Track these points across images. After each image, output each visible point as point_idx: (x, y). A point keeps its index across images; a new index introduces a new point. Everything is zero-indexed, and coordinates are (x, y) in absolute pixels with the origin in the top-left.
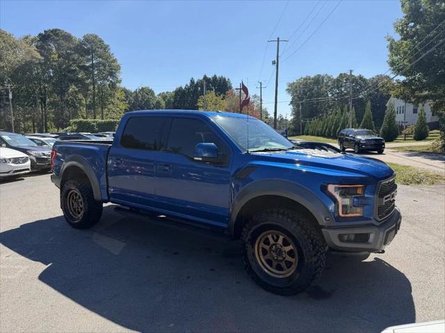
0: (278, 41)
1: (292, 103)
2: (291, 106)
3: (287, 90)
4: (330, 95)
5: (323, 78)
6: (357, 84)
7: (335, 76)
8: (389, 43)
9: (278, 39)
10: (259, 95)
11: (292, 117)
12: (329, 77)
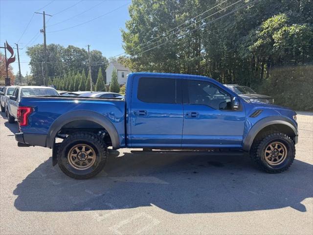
0: (44, 14)
1: (31, 63)
2: (30, 66)
3: (26, 52)
4: (63, 61)
5: (56, 47)
6: (82, 54)
7: (66, 47)
8: (122, 34)
9: (44, 12)
10: (4, 54)
11: (32, 75)
12: (61, 47)
